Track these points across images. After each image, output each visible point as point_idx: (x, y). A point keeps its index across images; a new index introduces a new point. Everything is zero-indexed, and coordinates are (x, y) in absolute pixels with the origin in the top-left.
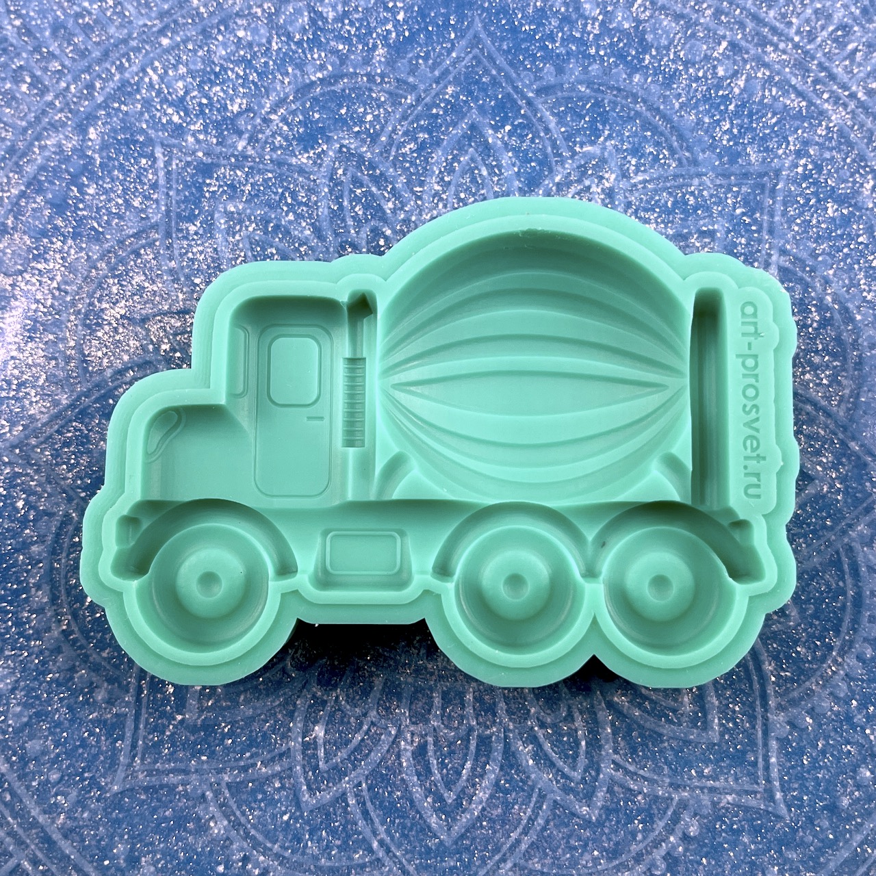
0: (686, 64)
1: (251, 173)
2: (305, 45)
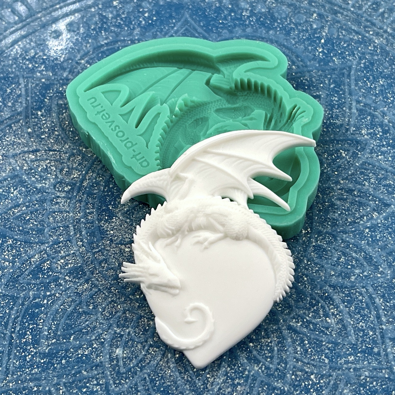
0: (296, 24)
2: (97, 30)
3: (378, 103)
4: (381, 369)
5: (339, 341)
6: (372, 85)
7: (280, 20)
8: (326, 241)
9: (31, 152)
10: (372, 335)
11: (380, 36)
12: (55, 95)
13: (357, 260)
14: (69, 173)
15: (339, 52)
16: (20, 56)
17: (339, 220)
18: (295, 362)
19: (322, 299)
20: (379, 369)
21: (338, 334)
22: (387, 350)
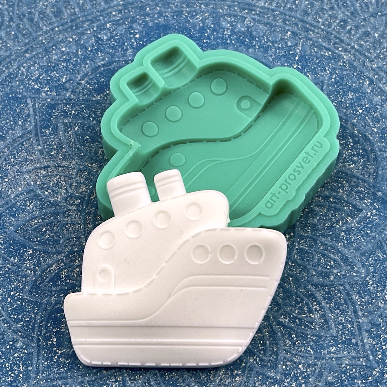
0: (272, 42)
1: (74, 106)
2: (94, 51)
3: (349, 115)
4: (359, 358)
5: (322, 334)
6: (342, 99)
7: (258, 38)
8: (307, 244)
9: (42, 168)
10: (351, 328)
11: (348, 52)
12: (60, 114)
13: (335, 261)
14: (78, 187)
15: (312, 68)
16: (26, 77)
17: (318, 225)
18: (285, 353)
19: (306, 297)
20: (358, 358)
21: (321, 328)
22: (363, 340)
